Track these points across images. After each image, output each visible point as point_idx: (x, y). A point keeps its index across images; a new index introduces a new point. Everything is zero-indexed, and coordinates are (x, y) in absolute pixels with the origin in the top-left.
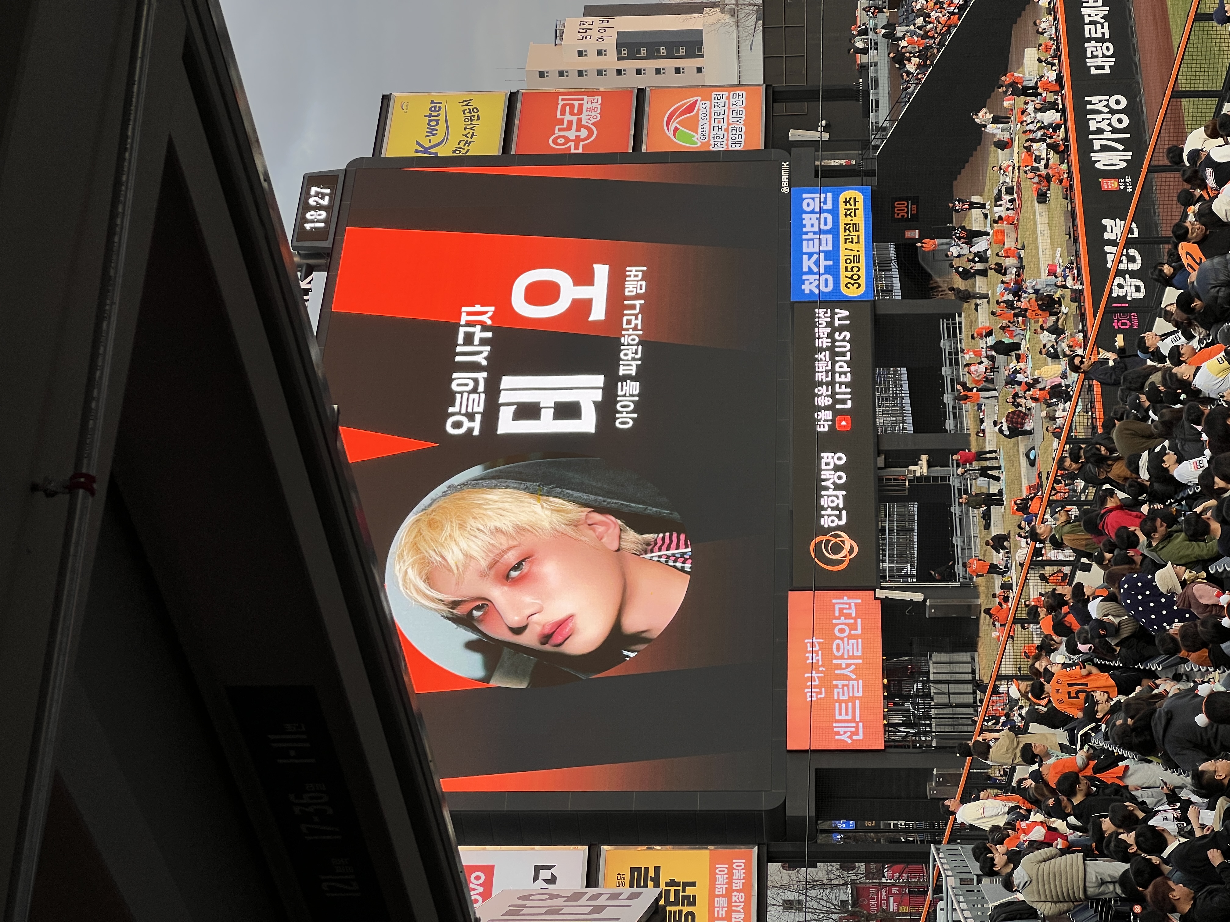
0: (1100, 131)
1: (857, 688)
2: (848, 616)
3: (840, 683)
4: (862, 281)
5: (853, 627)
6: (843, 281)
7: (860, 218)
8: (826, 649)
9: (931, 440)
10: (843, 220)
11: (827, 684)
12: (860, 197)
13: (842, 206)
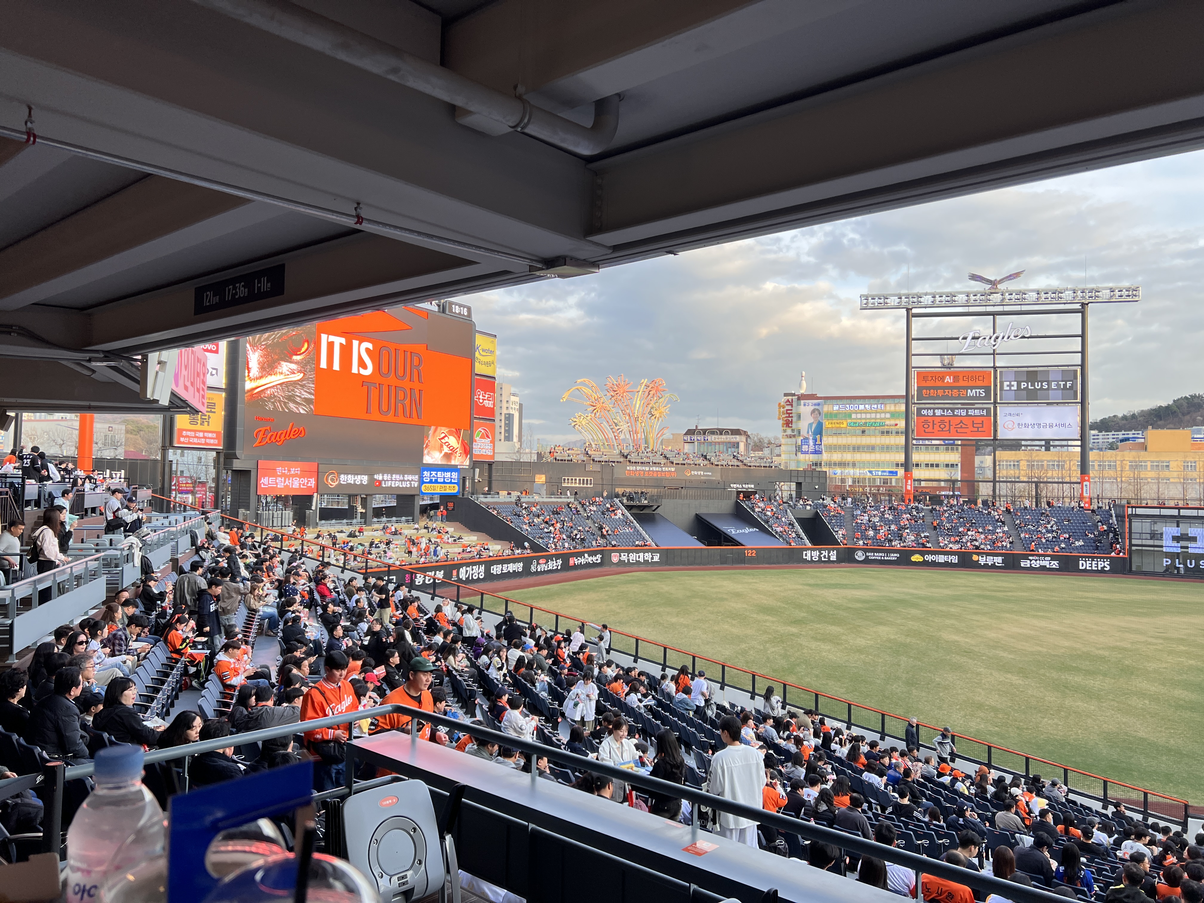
0: (472, 570)
1: (281, 486)
2: (308, 483)
3: (283, 480)
4: (427, 491)
5: (304, 485)
6: (427, 485)
7: (448, 491)
8: (296, 475)
9: (370, 513)
10: (448, 485)
11: (283, 475)
12: (455, 491)
13: (453, 485)
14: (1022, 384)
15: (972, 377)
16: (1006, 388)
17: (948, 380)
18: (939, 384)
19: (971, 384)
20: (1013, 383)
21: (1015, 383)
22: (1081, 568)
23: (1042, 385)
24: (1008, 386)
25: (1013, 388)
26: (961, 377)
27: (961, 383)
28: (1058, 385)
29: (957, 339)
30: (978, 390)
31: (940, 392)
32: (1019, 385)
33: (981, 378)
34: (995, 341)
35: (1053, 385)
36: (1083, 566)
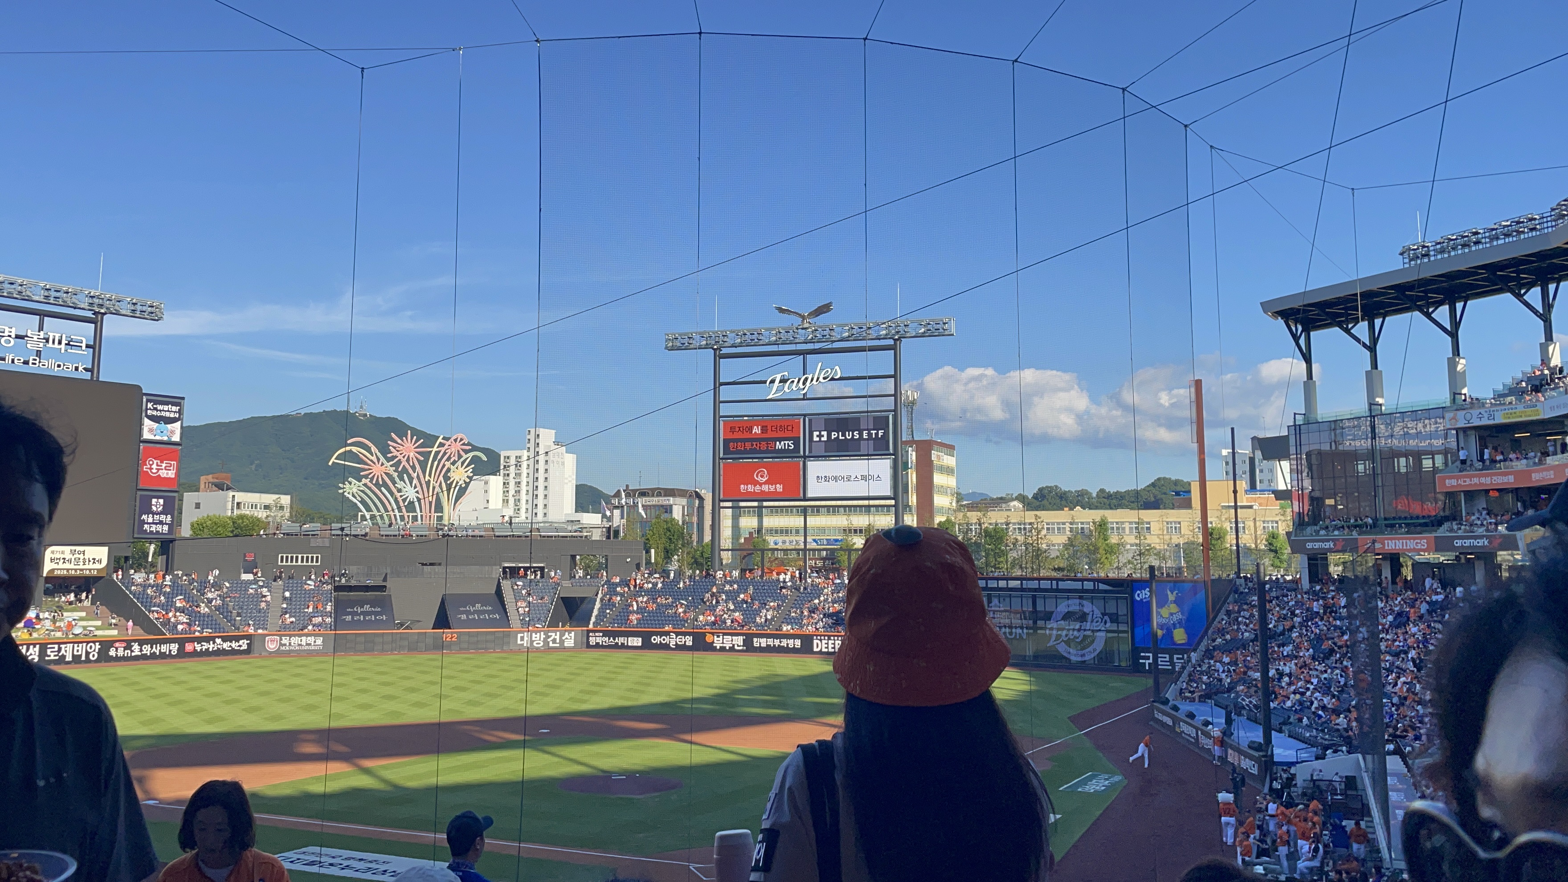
14: (833, 433)
15: (781, 427)
16: (816, 439)
17: (756, 430)
18: (746, 435)
19: (780, 434)
20: (823, 433)
21: (824, 433)
22: (815, 649)
23: (853, 435)
24: (817, 436)
25: (823, 439)
26: (769, 428)
27: (770, 434)
28: (870, 434)
29: (765, 382)
30: (786, 442)
31: (748, 445)
32: (829, 436)
33: (790, 428)
34: (804, 383)
35: (865, 436)
36: (817, 647)
